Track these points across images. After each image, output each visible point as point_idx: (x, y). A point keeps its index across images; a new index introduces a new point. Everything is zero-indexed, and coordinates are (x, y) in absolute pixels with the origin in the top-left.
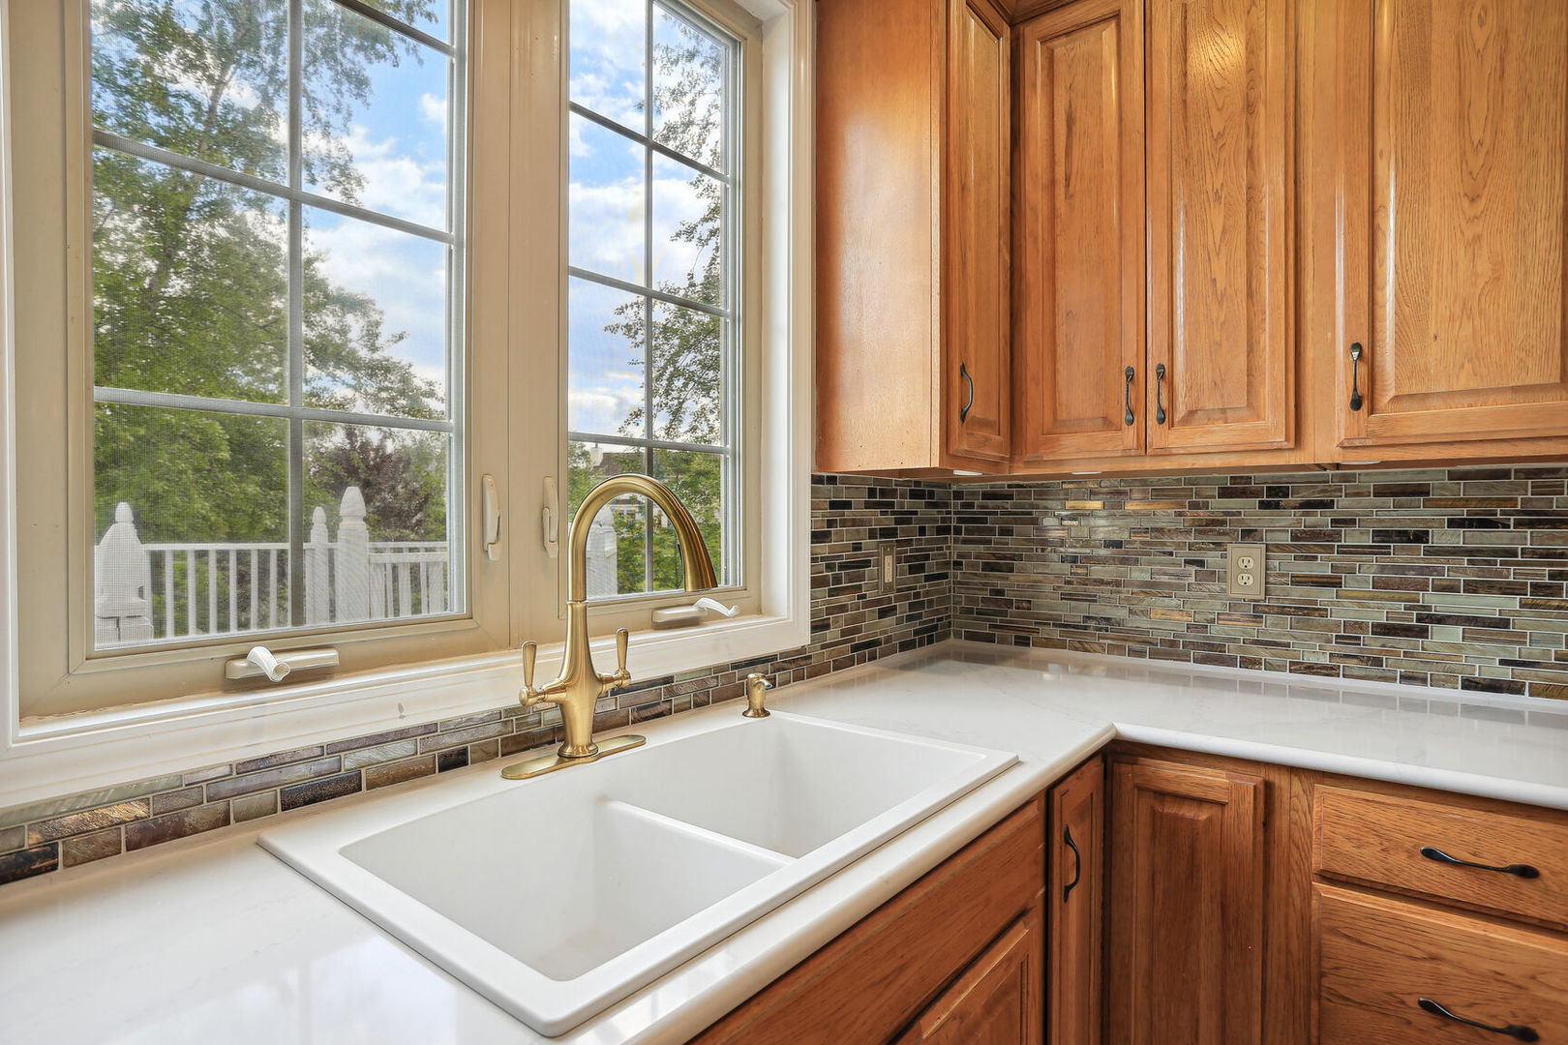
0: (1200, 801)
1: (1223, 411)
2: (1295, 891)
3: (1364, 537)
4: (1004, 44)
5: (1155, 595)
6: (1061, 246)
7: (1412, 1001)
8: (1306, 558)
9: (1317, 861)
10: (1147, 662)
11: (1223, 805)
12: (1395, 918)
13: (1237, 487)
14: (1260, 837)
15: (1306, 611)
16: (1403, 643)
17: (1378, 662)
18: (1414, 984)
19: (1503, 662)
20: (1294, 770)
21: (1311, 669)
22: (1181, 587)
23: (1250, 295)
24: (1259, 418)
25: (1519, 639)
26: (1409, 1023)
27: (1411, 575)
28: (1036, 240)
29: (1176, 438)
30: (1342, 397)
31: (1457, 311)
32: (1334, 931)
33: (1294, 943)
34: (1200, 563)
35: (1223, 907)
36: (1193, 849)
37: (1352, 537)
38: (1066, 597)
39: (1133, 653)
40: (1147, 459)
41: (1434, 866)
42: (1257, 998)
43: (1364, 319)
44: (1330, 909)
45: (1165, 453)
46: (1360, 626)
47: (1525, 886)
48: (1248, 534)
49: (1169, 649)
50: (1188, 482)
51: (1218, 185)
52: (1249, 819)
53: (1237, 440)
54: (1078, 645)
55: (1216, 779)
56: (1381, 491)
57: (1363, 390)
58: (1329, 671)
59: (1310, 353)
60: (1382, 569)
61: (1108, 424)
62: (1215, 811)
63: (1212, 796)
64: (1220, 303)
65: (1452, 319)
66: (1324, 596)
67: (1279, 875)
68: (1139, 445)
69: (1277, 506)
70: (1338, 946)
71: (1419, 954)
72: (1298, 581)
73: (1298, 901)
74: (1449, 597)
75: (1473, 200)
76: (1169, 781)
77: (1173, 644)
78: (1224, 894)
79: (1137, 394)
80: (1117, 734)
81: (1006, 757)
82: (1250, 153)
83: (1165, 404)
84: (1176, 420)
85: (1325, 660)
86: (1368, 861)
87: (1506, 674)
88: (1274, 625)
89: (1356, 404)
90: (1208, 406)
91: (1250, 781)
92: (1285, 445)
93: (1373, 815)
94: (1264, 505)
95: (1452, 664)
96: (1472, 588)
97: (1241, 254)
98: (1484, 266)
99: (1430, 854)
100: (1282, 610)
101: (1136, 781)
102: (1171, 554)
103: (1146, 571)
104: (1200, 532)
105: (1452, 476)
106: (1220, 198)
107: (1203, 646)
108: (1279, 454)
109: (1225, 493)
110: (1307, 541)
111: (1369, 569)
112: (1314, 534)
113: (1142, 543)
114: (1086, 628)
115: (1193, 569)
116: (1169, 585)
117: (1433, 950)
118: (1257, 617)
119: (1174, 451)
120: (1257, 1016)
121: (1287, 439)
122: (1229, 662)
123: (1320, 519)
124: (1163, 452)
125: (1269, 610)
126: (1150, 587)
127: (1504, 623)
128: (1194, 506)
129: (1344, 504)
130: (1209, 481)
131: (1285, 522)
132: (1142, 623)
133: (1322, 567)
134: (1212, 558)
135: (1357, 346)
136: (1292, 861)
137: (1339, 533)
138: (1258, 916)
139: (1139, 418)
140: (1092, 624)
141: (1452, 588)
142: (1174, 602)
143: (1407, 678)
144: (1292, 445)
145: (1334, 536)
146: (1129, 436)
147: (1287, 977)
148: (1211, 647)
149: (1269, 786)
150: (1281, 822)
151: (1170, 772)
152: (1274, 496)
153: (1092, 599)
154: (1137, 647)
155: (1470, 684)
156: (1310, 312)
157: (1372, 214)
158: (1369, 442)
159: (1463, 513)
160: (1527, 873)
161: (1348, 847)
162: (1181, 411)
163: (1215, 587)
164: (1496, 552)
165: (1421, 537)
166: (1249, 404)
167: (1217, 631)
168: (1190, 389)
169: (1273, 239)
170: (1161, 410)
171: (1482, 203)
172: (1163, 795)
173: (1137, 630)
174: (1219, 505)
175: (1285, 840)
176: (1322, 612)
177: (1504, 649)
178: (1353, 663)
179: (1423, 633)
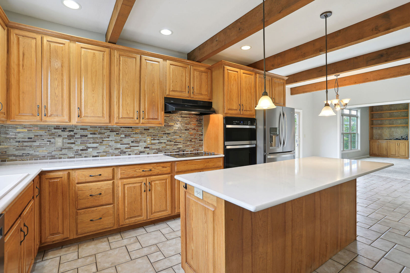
0: (58, 178)
1: (57, 115)
2: (73, 187)
3: (79, 136)
4: (6, 31)
5: (40, 148)
6: (21, 78)
7: (89, 196)
8: (70, 140)
9: (76, 182)
10: (39, 161)
11: (62, 177)
12: (86, 186)
13: (57, 128)
14: (68, 181)
15: (70, 148)
16: (84, 152)
17: (81, 155)
18: (89, 193)
19: (97, 153)
20: (73, 169)
21: (71, 158)
22: (46, 146)
23: (62, 97)
24: (64, 117)
25: (99, 149)
26: (88, 199)
27: (85, 142)
28: (14, 75)
29: (48, 119)
30: (77, 115)
31: (92, 106)
32: (79, 190)
33: (73, 195)
34: (50, 141)
35: (62, 193)
36: (57, 186)
37: (77, 136)
38: (17, 150)
39: (35, 160)
40: (42, 122)
41: (91, 177)
42: (68, 205)
43: (80, 104)
44: (78, 188)
45: (46, 121)
46: (78, 150)
47: (100, 176)
48: (59, 136)
49: (44, 158)
50: (47, 126)
51: (56, 77)
52: (66, 179)
53: (60, 120)
54: (20, 160)
55: (60, 174)
56: (81, 129)
57: (80, 114)
58: (74, 157)
59: (72, 108)
60: (81, 141)
61: (33, 115)
62: (60, 179)
63: (60, 176)
64: (57, 97)
65: (91, 106)
66: (73, 146)
67: (71, 186)
68: (40, 120)
69: (65, 131)
70: (80, 192)
71: (89, 189)
72: (68, 143)
73: (74, 189)
74: (90, 144)
75: (93, 91)
76: (52, 176)
77: (44, 157)
78: (62, 192)
79: (40, 110)
80: (42, 170)
81: (26, 174)
82: (62, 74)
83: (46, 113)
84: (48, 116)
85: (73, 156)
86: (83, 180)
87: (97, 154)
88: (64, 151)
89: (79, 116)
90: (55, 114)
91: (66, 173)
92: (68, 122)
93: (84, 173)
94: (62, 131)
95: (91, 154)
96: (93, 143)
97: (61, 90)
98: (94, 100)
99: (90, 176)
100: (66, 149)
101: (46, 178)
102: (44, 140)
103: (38, 143)
104: (50, 136)
105: (91, 127)
106: (57, 80)
107: (51, 156)
108: (67, 123)
109: (55, 129)
110: (70, 137)
111: (79, 141)
112: (71, 136)
113: (37, 138)
114: (23, 156)
115: (48, 142)
116: (44, 146)
117: (91, 188)
118: (61, 150)
119: (48, 121)
120: (68, 208)
121: (68, 121)
122: (56, 158)
123: (72, 133)
124: (45, 121)
125: (64, 149)
126: (39, 146)
127: (97, 148)
128: (48, 131)
129: (75, 131)
130: (52, 126)
131: (66, 134)
132: (37, 153)
133: (72, 141)
134: (52, 140)
135: (79, 108)
136: (73, 183)
137: (75, 136)
138: (68, 193)
139: (40, 115)
140: (24, 155)
141: (90, 143)
142: (44, 149)
143: (85, 157)
144: (69, 122)
145: (74, 136)
146: (38, 118)
147: (73, 200)
148: (52, 156)
149: (69, 173)
150: (71, 178)
151: (52, 175)
152: (64, 129)
153: (24, 149)
154: (36, 158)
155: (93, 157)
156: (72, 101)
157: (81, 89)
158: (80, 122)
159: (92, 132)
160: (100, 175)
161: (81, 178)
162: (49, 114)
163: (53, 145)
164: (96, 138)
165: (86, 136)
166: (62, 114)
167: (53, 153)
168: (51, 111)
169: (66, 89)
170: (45, 114)
171: (94, 92)
172: (51, 179)
173: (36, 155)
174: (54, 131)
175: (72, 180)
176: (72, 148)
177: (97, 151)
178: (77, 156)
179: (87, 150)
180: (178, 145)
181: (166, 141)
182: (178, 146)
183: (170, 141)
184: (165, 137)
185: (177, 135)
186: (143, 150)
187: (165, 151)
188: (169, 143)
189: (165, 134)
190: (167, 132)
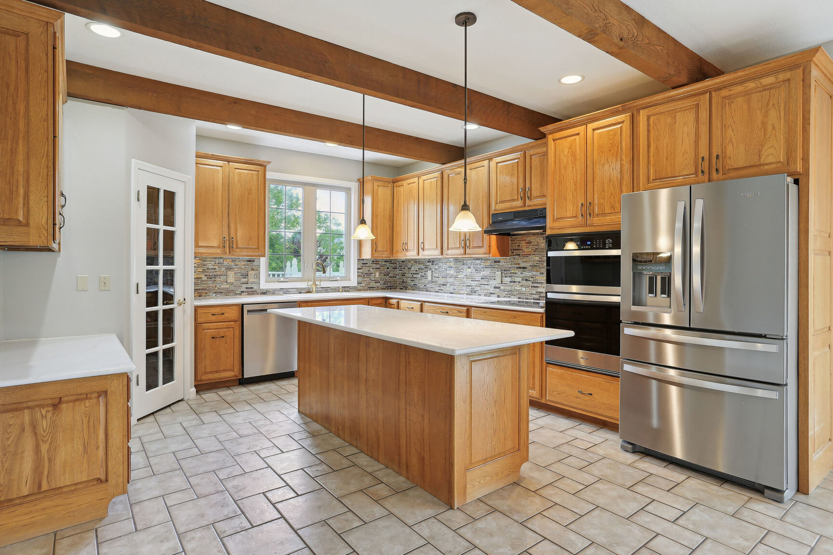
5: (421, 280)
16: (444, 287)
17: (442, 290)
22: (424, 278)
25: (454, 285)
27: (445, 276)
38: (411, 281)
46: (441, 284)
48: (430, 269)
66: (438, 279)
74: (449, 279)
85: (438, 290)
94: (432, 264)
103: (420, 276)
104: (426, 269)
110: (436, 270)
111: (442, 275)
113: (419, 271)
118: (431, 283)
123: (437, 267)
132: (419, 285)
134: (427, 273)
140: (414, 285)
153: (414, 281)
174: (427, 264)
180: (537, 287)
181: (520, 279)
182: (539, 290)
183: (526, 280)
184: (519, 272)
185: (537, 271)
186: (492, 290)
187: (519, 296)
188: (524, 282)
189: (520, 268)
190: (523, 265)
